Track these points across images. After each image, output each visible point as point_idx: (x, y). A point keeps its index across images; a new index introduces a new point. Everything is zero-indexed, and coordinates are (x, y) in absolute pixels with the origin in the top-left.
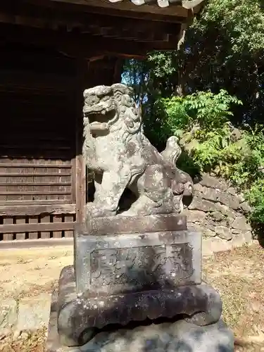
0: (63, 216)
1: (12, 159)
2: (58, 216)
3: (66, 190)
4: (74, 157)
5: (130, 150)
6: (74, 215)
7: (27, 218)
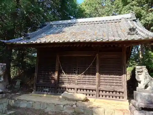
0: (119, 92)
1: (105, 75)
2: (118, 92)
3: (120, 84)
4: (123, 75)
5: (146, 78)
6: (123, 92)
7: (109, 92)
